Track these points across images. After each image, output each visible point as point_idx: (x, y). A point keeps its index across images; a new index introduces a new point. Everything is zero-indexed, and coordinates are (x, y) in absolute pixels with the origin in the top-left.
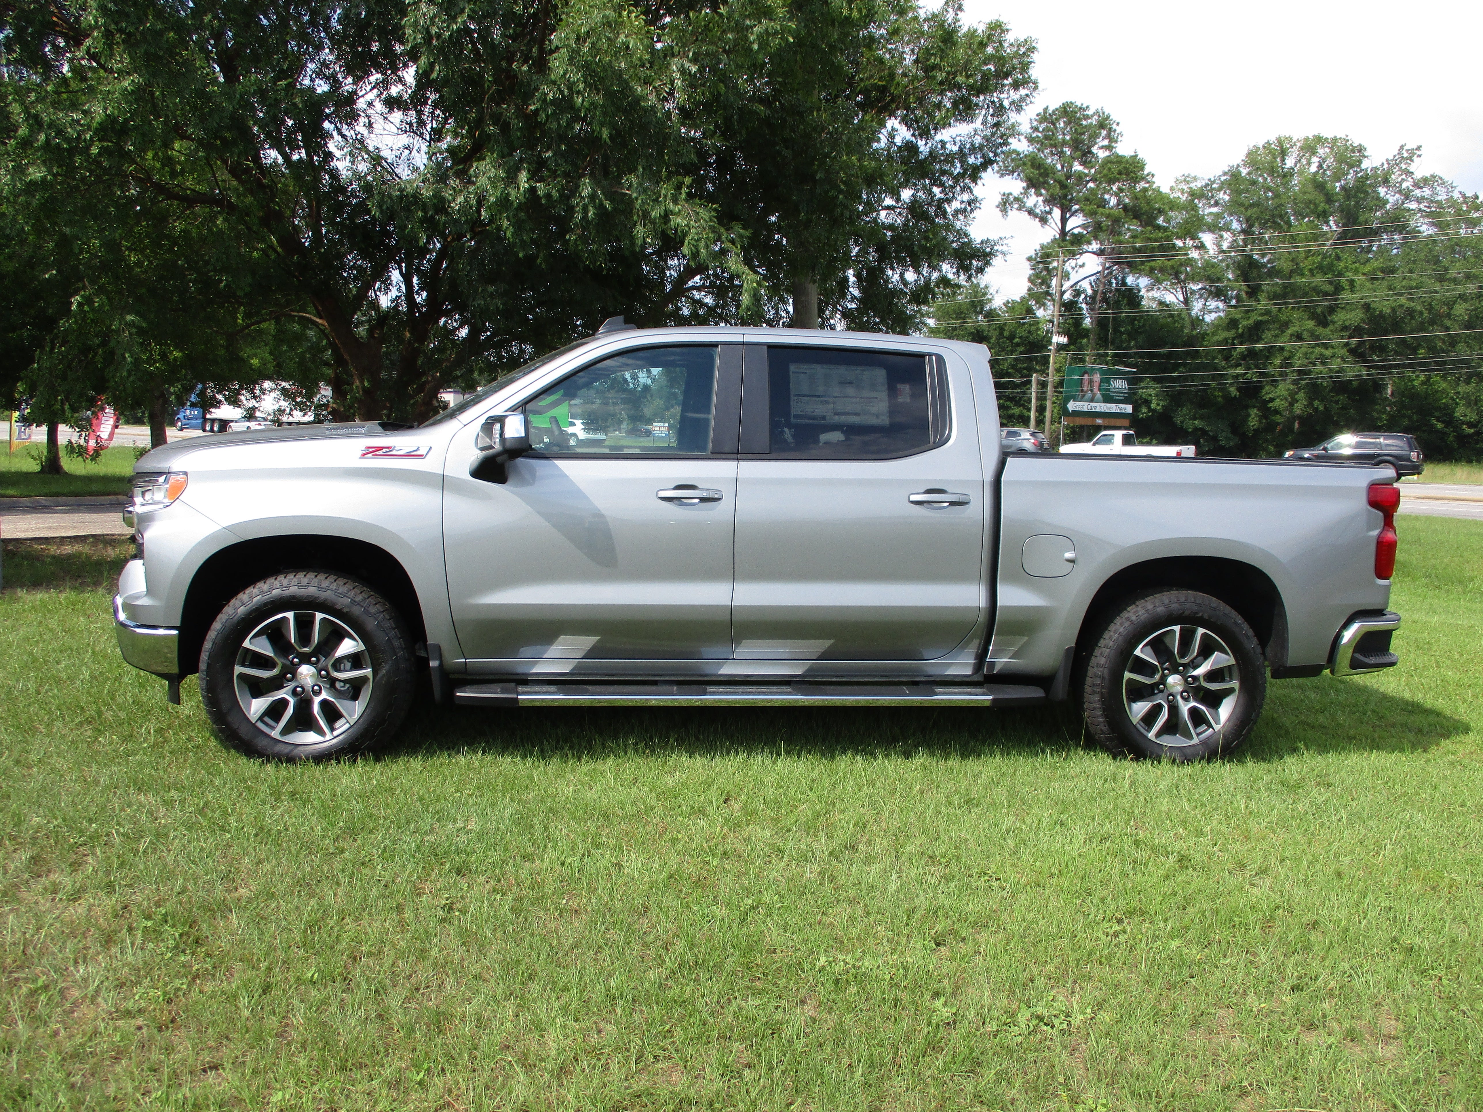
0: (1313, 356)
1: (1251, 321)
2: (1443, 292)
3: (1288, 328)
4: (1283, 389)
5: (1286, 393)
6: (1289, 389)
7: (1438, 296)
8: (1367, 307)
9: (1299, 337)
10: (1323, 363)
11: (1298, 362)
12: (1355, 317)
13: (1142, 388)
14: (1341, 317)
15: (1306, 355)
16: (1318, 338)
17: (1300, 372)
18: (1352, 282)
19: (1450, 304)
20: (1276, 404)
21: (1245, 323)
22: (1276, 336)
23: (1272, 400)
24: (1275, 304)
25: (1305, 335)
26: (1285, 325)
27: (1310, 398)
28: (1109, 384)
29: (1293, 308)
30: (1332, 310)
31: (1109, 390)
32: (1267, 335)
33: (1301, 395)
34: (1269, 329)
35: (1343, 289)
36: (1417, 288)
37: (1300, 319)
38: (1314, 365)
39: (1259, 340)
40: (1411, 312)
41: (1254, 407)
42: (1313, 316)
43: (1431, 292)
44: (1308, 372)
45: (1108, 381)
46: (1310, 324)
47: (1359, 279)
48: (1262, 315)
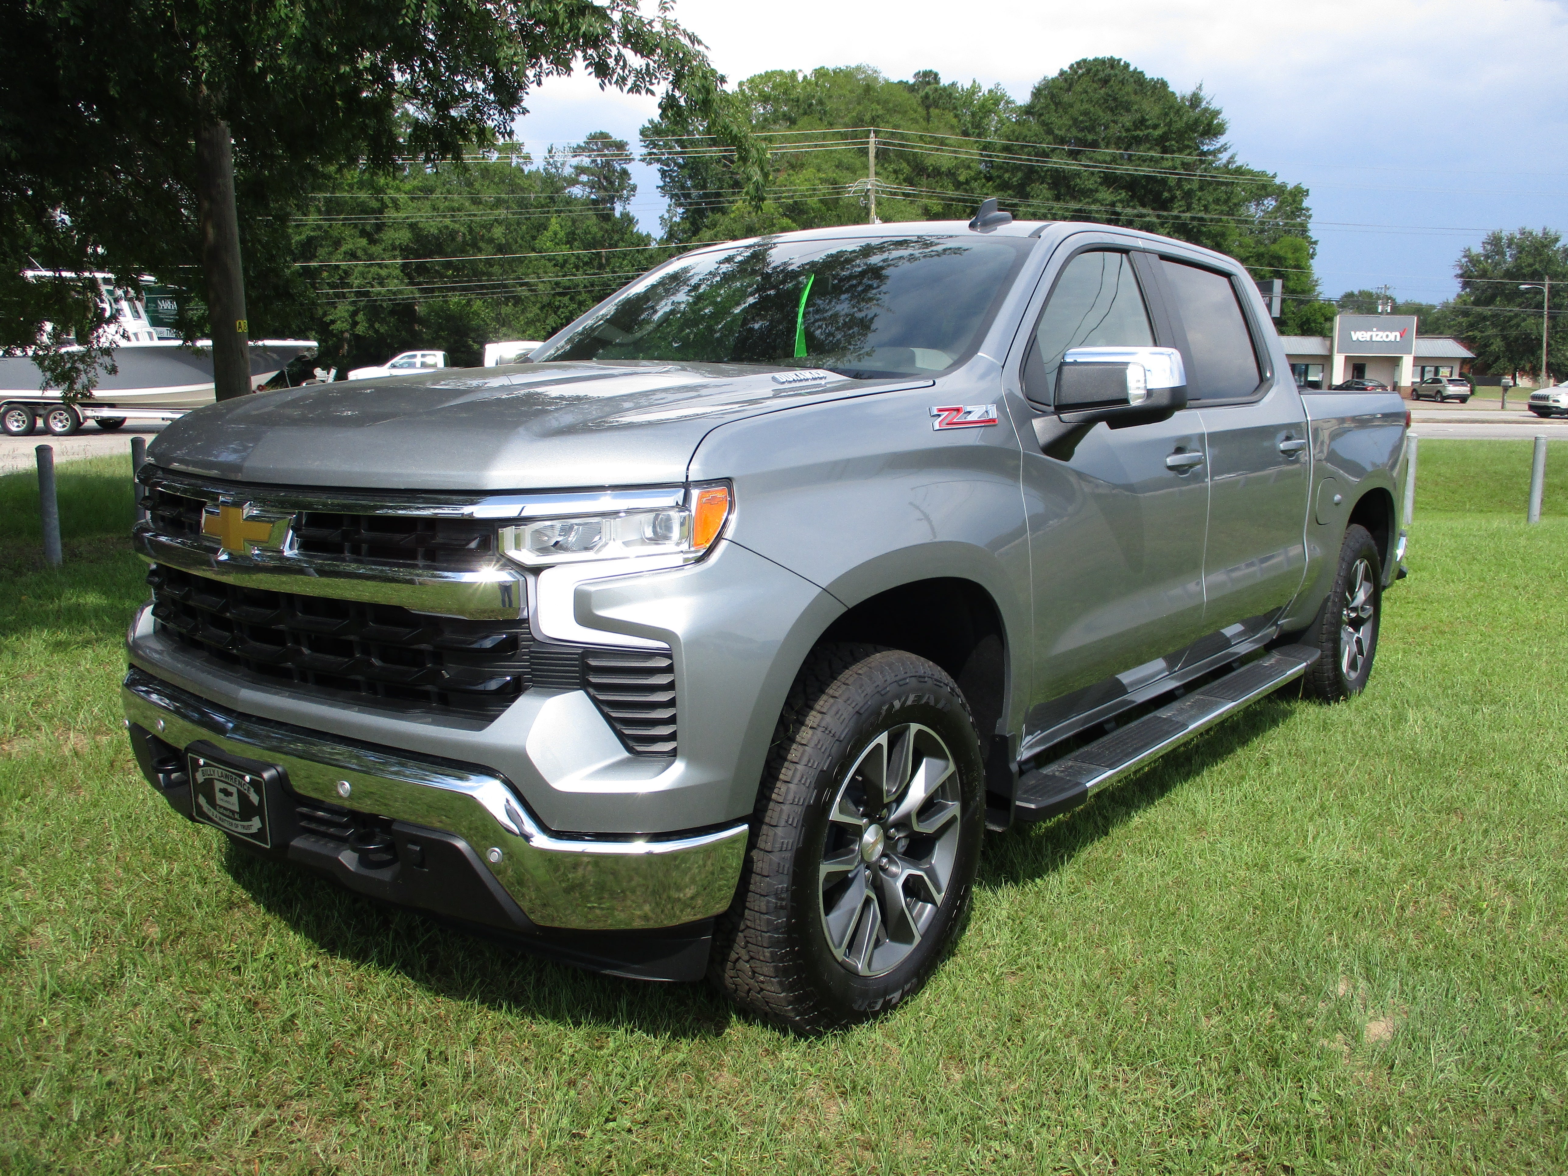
0: (370, 275)
1: (303, 237)
2: (482, 215)
3: (341, 246)
4: (343, 310)
5: (346, 315)
6: (348, 311)
7: (478, 219)
8: (413, 227)
9: (353, 255)
10: (381, 284)
11: (356, 281)
12: (404, 236)
13: (192, 310)
14: (389, 236)
15: (363, 275)
16: (371, 257)
17: (359, 294)
18: (394, 201)
19: (489, 227)
20: (338, 326)
21: (298, 238)
22: (330, 253)
23: (333, 322)
24: (326, 220)
25: (359, 253)
26: (337, 243)
27: (370, 320)
28: (157, 305)
29: (344, 225)
30: (379, 227)
31: (157, 311)
32: (322, 252)
33: (360, 317)
34: (321, 246)
35: (387, 207)
36: (459, 210)
37: (352, 236)
38: (373, 287)
39: (313, 257)
40: (453, 234)
41: (312, 330)
42: (364, 233)
43: (470, 215)
44: (367, 294)
45: (155, 301)
46: (364, 242)
47: (402, 197)
48: (314, 230)
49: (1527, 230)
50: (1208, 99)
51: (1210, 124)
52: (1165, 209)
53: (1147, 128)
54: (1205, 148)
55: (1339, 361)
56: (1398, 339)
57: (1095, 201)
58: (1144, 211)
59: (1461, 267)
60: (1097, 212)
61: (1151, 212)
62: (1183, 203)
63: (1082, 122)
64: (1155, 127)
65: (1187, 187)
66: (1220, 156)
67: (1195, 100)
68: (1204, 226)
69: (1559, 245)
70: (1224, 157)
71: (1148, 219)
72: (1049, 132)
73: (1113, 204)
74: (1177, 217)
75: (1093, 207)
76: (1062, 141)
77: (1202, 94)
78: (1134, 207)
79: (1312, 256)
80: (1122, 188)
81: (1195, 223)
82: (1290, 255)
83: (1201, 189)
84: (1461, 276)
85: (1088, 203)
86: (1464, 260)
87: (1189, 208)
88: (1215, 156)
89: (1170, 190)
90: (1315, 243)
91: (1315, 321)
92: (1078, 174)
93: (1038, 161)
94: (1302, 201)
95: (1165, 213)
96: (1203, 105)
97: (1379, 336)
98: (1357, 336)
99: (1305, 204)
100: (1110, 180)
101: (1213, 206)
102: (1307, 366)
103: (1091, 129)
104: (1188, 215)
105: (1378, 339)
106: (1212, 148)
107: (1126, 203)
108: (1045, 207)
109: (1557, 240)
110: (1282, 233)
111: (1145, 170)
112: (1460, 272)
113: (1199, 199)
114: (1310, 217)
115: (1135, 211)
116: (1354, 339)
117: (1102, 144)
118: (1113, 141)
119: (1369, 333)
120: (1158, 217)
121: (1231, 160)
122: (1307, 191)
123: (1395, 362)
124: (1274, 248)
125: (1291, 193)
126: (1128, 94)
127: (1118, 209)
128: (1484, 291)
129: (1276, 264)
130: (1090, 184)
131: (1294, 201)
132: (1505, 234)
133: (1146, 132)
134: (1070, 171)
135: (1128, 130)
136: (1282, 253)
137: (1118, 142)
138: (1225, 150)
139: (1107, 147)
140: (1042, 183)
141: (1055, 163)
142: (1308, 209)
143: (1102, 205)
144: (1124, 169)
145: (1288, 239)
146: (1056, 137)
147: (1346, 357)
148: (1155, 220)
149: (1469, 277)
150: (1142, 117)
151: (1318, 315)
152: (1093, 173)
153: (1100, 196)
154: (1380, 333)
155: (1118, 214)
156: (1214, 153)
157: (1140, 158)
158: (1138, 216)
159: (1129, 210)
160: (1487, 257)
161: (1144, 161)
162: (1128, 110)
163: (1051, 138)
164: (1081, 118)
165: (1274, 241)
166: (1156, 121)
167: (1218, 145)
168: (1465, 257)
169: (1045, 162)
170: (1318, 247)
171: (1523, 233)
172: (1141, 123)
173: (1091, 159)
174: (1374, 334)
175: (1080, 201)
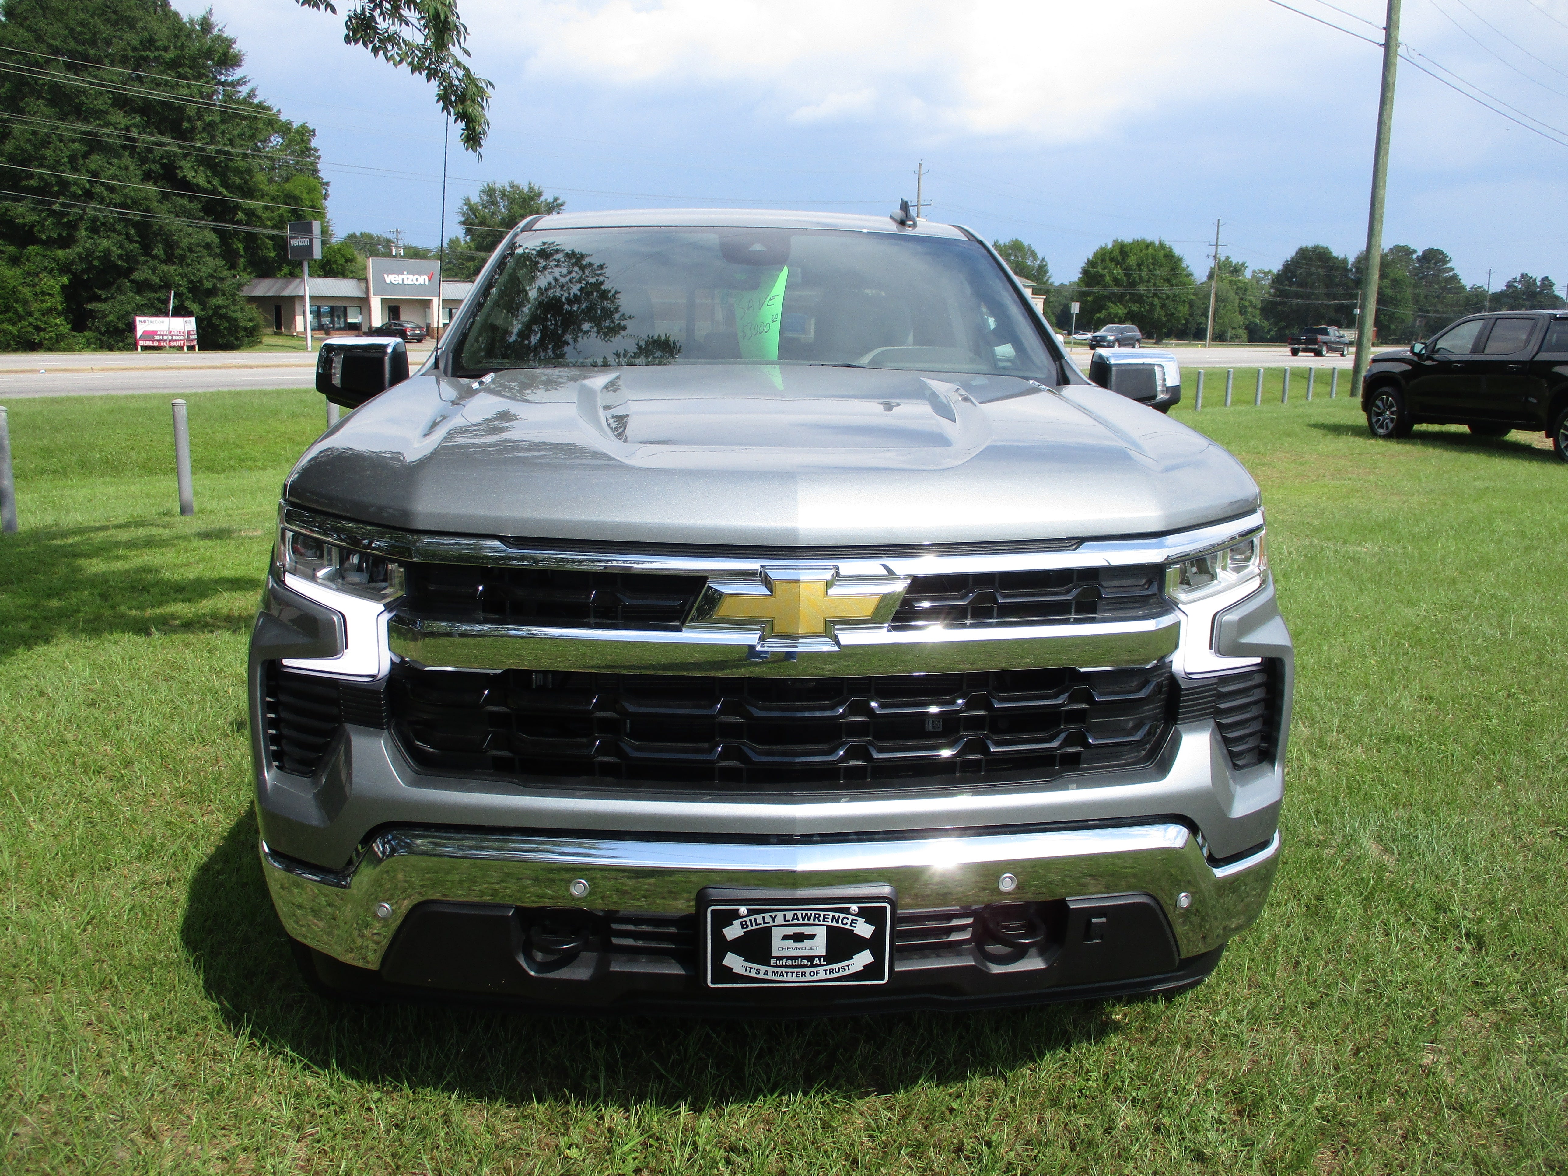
49: (515, 183)
50: (220, 27)
51: (225, 54)
52: (185, 139)
53: (157, 49)
54: (223, 78)
55: (376, 303)
56: (427, 283)
57: (108, 124)
58: (165, 139)
59: (464, 214)
60: (109, 136)
61: (172, 141)
62: (205, 135)
63: (81, 33)
64: (166, 49)
65: (208, 119)
66: (240, 89)
67: (206, 25)
68: (231, 160)
69: (542, 199)
70: (244, 90)
71: (168, 148)
72: (39, 39)
73: (127, 129)
74: (202, 149)
75: (106, 130)
76: (57, 51)
77: (213, 19)
78: (151, 134)
79: (326, 197)
80: (136, 112)
81: (222, 157)
82: (305, 196)
83: (223, 121)
84: (464, 223)
85: (99, 126)
86: (465, 208)
87: (212, 142)
88: (234, 87)
89: (190, 119)
90: (327, 184)
91: (336, 262)
92: (84, 92)
93: (30, 71)
94: (310, 140)
95: (185, 144)
96: (215, 32)
97: (410, 279)
98: (390, 278)
99: (313, 144)
100: (122, 102)
101: (238, 141)
102: (345, 308)
103: (93, 43)
104: (212, 147)
105: (409, 282)
106: (230, 79)
107: (143, 130)
108: (49, 127)
109: (540, 194)
110: (294, 172)
111: (159, 95)
112: (462, 219)
113: (223, 133)
114: (319, 157)
115: (153, 139)
116: (388, 282)
117: (107, 61)
118: (118, 58)
119: (401, 277)
120: (180, 147)
121: (251, 94)
122: (314, 131)
123: (426, 304)
124: (288, 186)
125: (297, 132)
126: (130, 8)
127: (135, 134)
128: (484, 238)
129: (293, 203)
130: (100, 104)
131: (302, 140)
132: (498, 186)
133: (157, 54)
134: (72, 86)
135: (135, 49)
136: (297, 193)
137: (124, 61)
138: (245, 83)
139: (112, 65)
140: (38, 99)
141: (54, 76)
142: (316, 150)
143: (116, 128)
144: (136, 91)
145: (301, 179)
146: (50, 46)
147: (382, 299)
148: (176, 149)
149: (471, 224)
150: (151, 37)
151: (338, 257)
152: (101, 94)
153: (112, 119)
154: (411, 277)
155: (134, 140)
156: (233, 84)
157: (153, 81)
158: (157, 144)
159: (145, 137)
160: (485, 206)
161: (158, 85)
162: (132, 27)
163: (43, 47)
164: (79, 29)
165: (287, 180)
166: (166, 43)
167: (236, 77)
168: (466, 204)
169: (39, 73)
170: (329, 189)
171: (512, 187)
172: (150, 43)
173: (95, 77)
174: (405, 277)
175: (89, 122)
